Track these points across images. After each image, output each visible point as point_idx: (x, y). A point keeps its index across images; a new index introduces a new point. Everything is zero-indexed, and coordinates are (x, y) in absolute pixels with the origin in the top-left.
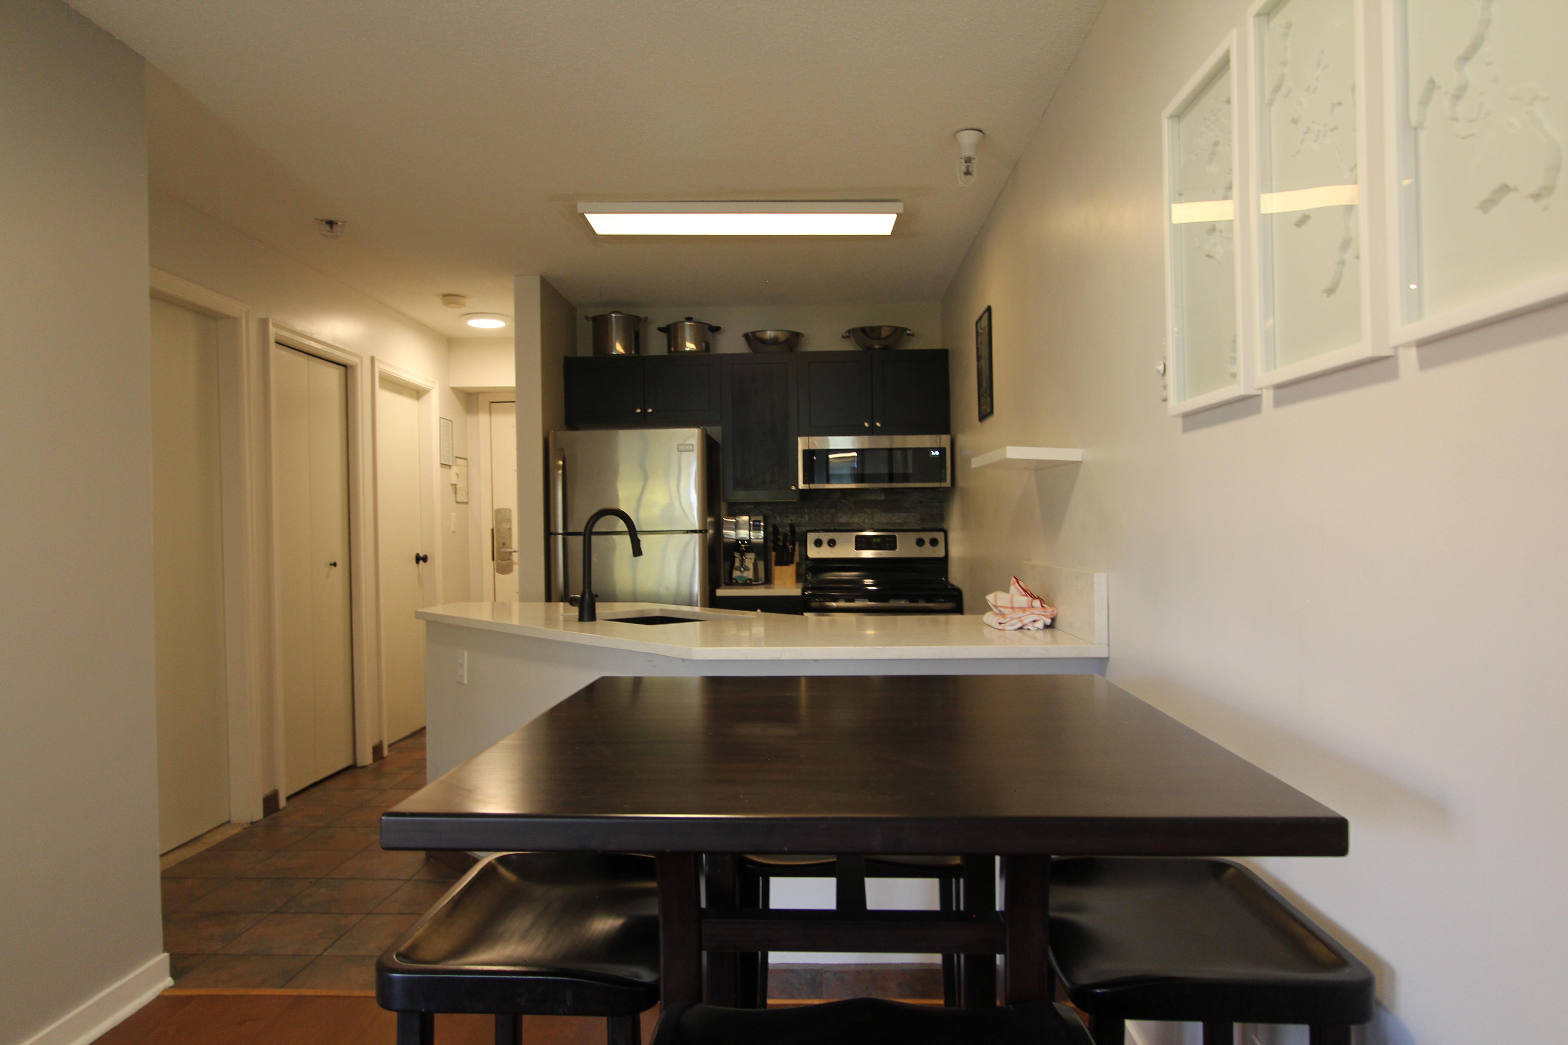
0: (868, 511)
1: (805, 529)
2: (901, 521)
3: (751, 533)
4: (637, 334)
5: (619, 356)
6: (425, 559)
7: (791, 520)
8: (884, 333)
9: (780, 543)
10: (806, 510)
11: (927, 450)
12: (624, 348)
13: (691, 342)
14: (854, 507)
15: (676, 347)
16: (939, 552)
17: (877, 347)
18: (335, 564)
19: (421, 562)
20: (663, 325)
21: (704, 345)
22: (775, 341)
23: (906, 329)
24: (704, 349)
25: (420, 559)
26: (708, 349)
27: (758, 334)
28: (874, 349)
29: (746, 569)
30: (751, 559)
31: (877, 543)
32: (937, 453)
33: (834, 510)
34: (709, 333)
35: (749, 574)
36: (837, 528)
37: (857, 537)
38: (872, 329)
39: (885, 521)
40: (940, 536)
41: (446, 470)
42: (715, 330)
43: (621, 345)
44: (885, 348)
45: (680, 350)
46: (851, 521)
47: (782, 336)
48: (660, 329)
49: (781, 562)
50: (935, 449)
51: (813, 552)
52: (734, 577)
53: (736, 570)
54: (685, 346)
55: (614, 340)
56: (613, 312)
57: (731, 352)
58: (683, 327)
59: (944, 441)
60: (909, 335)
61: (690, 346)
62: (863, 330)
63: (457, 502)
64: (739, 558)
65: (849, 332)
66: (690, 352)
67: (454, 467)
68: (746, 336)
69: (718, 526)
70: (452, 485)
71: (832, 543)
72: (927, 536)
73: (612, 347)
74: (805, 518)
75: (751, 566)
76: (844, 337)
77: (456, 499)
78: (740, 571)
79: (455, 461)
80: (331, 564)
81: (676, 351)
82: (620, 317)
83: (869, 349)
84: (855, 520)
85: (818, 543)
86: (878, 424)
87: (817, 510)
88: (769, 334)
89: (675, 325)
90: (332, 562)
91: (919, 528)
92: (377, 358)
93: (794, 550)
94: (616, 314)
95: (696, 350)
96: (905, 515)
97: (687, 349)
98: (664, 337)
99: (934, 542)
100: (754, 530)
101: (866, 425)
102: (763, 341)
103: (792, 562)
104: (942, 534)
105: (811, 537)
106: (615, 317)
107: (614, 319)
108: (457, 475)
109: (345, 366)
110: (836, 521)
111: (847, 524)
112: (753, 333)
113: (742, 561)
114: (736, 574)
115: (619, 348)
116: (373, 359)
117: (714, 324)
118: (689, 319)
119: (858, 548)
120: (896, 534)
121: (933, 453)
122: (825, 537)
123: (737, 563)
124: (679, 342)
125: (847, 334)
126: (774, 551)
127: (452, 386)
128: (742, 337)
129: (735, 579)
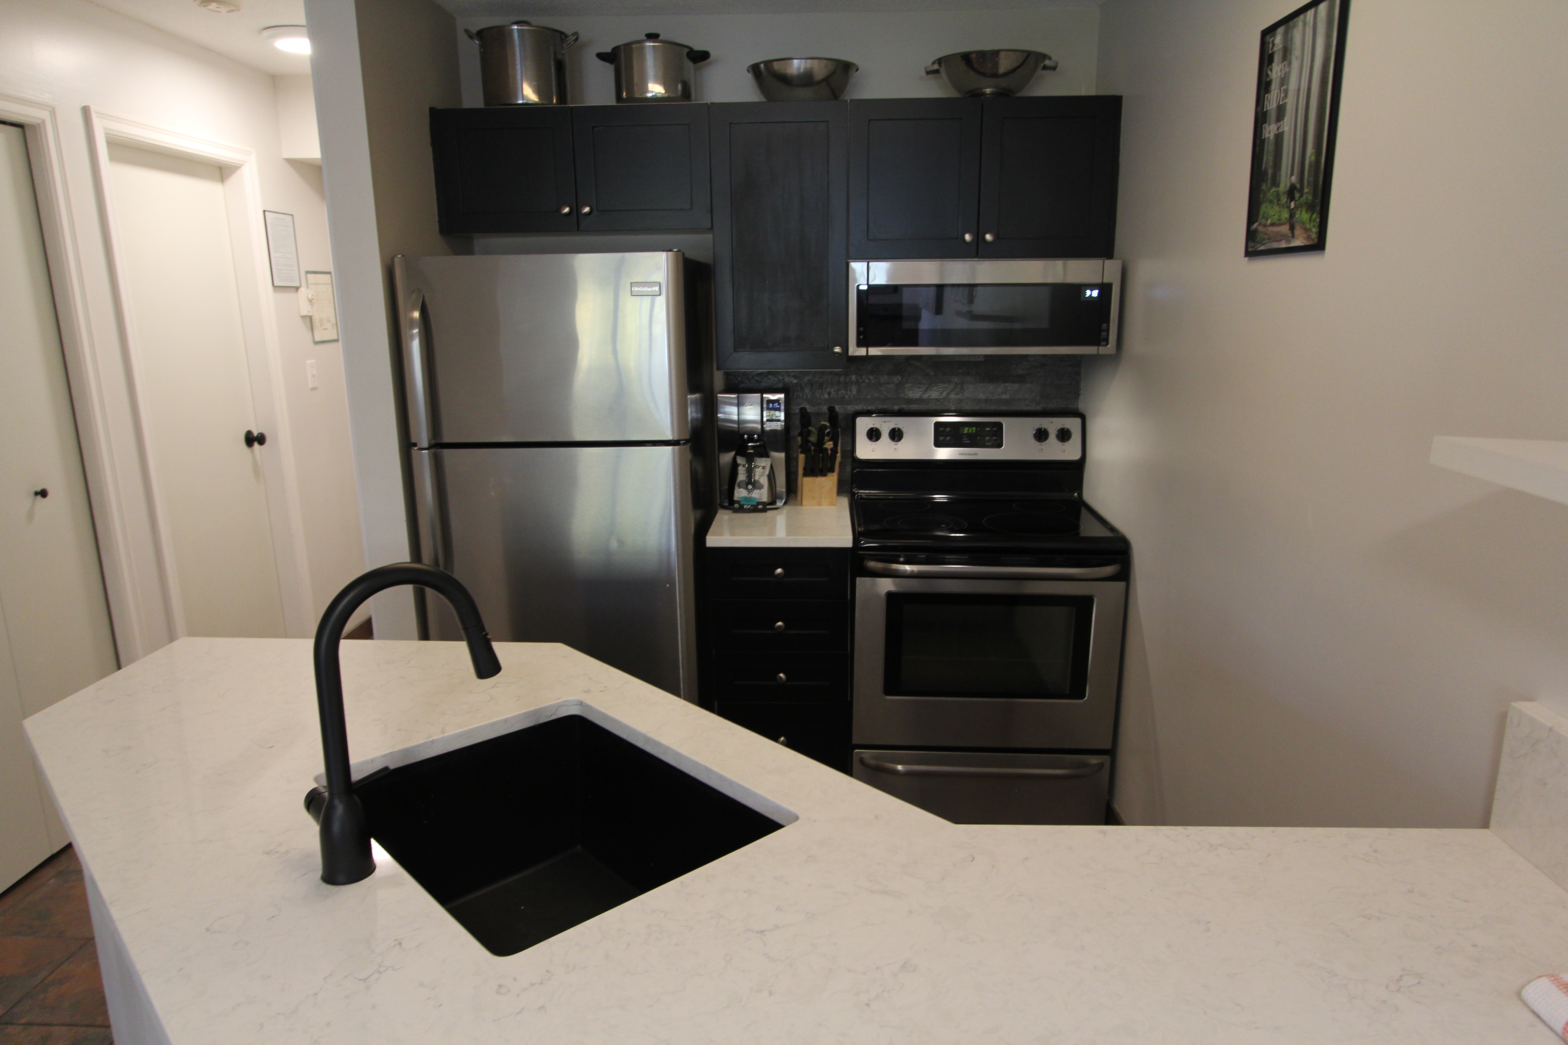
0: (956, 379)
1: (851, 408)
2: (1008, 397)
3: (765, 413)
4: (560, 66)
5: (529, 108)
6: (261, 439)
7: (829, 394)
8: (1004, 65)
9: (813, 439)
10: (854, 378)
11: (1079, 288)
12: (538, 91)
13: (656, 81)
14: (932, 373)
15: (630, 91)
16: (1069, 452)
17: (988, 91)
18: (43, 494)
19: (256, 445)
20: (608, 49)
21: (680, 87)
22: (807, 80)
23: (1045, 57)
24: (680, 93)
25: (252, 439)
26: (686, 94)
27: (776, 66)
28: (984, 94)
29: (756, 485)
30: (764, 468)
31: (969, 435)
32: (1095, 293)
33: (899, 378)
34: (689, 64)
35: (762, 495)
36: (905, 407)
37: (937, 425)
38: (982, 55)
39: (982, 396)
40: (1073, 424)
41: (289, 296)
42: (700, 57)
43: (530, 86)
44: (1003, 94)
45: (637, 96)
46: (926, 396)
47: (820, 71)
48: (601, 56)
49: (813, 471)
50: (1092, 287)
51: (866, 450)
52: (736, 498)
53: (740, 487)
54: (646, 90)
55: (519, 77)
56: (516, 23)
57: (729, 102)
58: (642, 50)
59: (1109, 270)
60: (1045, 68)
61: (655, 89)
62: (966, 57)
63: (316, 343)
64: (744, 466)
65: (939, 61)
66: (655, 99)
67: (302, 290)
68: (755, 69)
69: (710, 407)
70: (303, 317)
71: (896, 435)
72: (1053, 425)
73: (516, 91)
74: (851, 391)
75: (764, 481)
76: (928, 73)
77: (314, 339)
78: (746, 488)
79: (306, 278)
80: (37, 494)
81: (631, 99)
82: (527, 29)
83: (975, 95)
84: (934, 394)
85: (874, 435)
86: (988, 237)
87: (871, 378)
88: (797, 66)
89: (628, 45)
90: (39, 489)
91: (1039, 408)
92: (93, 110)
93: (834, 450)
94: (521, 26)
95: (666, 95)
96: (1016, 386)
97: (649, 95)
98: (608, 70)
99: (1064, 435)
100: (768, 409)
101: (968, 237)
102: (785, 79)
103: (832, 470)
104: (1078, 421)
105: (863, 424)
106: (518, 30)
107: (516, 35)
108: (310, 301)
109: (19, 126)
110: (902, 395)
111: (920, 400)
112: (768, 63)
113: (750, 472)
114: (740, 493)
115: (529, 94)
116: (86, 112)
117: (698, 46)
118: (653, 37)
119: (939, 443)
120: (1004, 421)
121: (1088, 293)
122: (886, 425)
123: (742, 476)
124: (636, 79)
125: (936, 67)
126: (802, 452)
127: (287, 157)
128: (748, 71)
129: (738, 502)
